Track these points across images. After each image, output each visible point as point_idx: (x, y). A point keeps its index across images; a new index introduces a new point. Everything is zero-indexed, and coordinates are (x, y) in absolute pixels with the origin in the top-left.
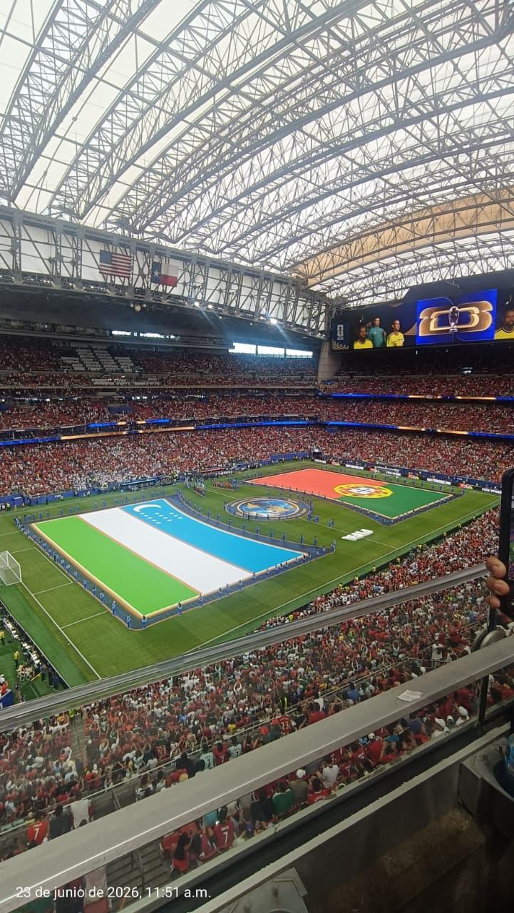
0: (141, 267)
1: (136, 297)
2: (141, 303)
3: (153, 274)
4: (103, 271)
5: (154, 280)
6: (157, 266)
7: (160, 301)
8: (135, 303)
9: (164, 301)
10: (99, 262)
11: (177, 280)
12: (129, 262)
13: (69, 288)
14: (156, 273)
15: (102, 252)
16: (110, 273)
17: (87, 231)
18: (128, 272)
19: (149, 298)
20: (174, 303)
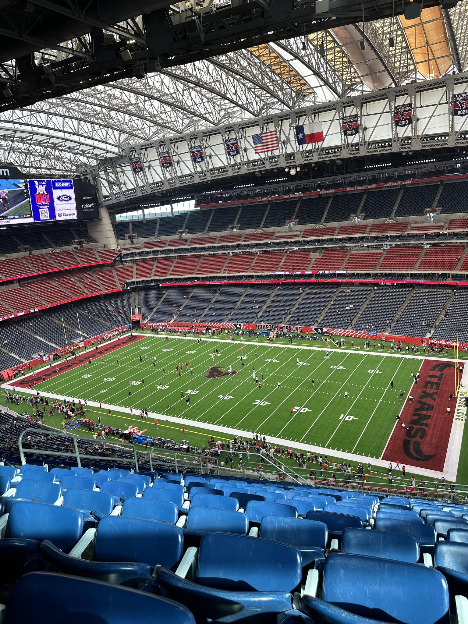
0: (287, 136)
1: (288, 163)
2: (295, 167)
3: (298, 137)
4: (257, 151)
5: (301, 142)
6: (300, 129)
7: (311, 159)
8: (290, 168)
9: (316, 158)
10: (253, 144)
11: (324, 134)
12: (275, 136)
13: (237, 172)
14: (301, 136)
15: (254, 137)
16: (263, 150)
17: (239, 125)
18: (277, 145)
19: (300, 161)
20: (326, 157)
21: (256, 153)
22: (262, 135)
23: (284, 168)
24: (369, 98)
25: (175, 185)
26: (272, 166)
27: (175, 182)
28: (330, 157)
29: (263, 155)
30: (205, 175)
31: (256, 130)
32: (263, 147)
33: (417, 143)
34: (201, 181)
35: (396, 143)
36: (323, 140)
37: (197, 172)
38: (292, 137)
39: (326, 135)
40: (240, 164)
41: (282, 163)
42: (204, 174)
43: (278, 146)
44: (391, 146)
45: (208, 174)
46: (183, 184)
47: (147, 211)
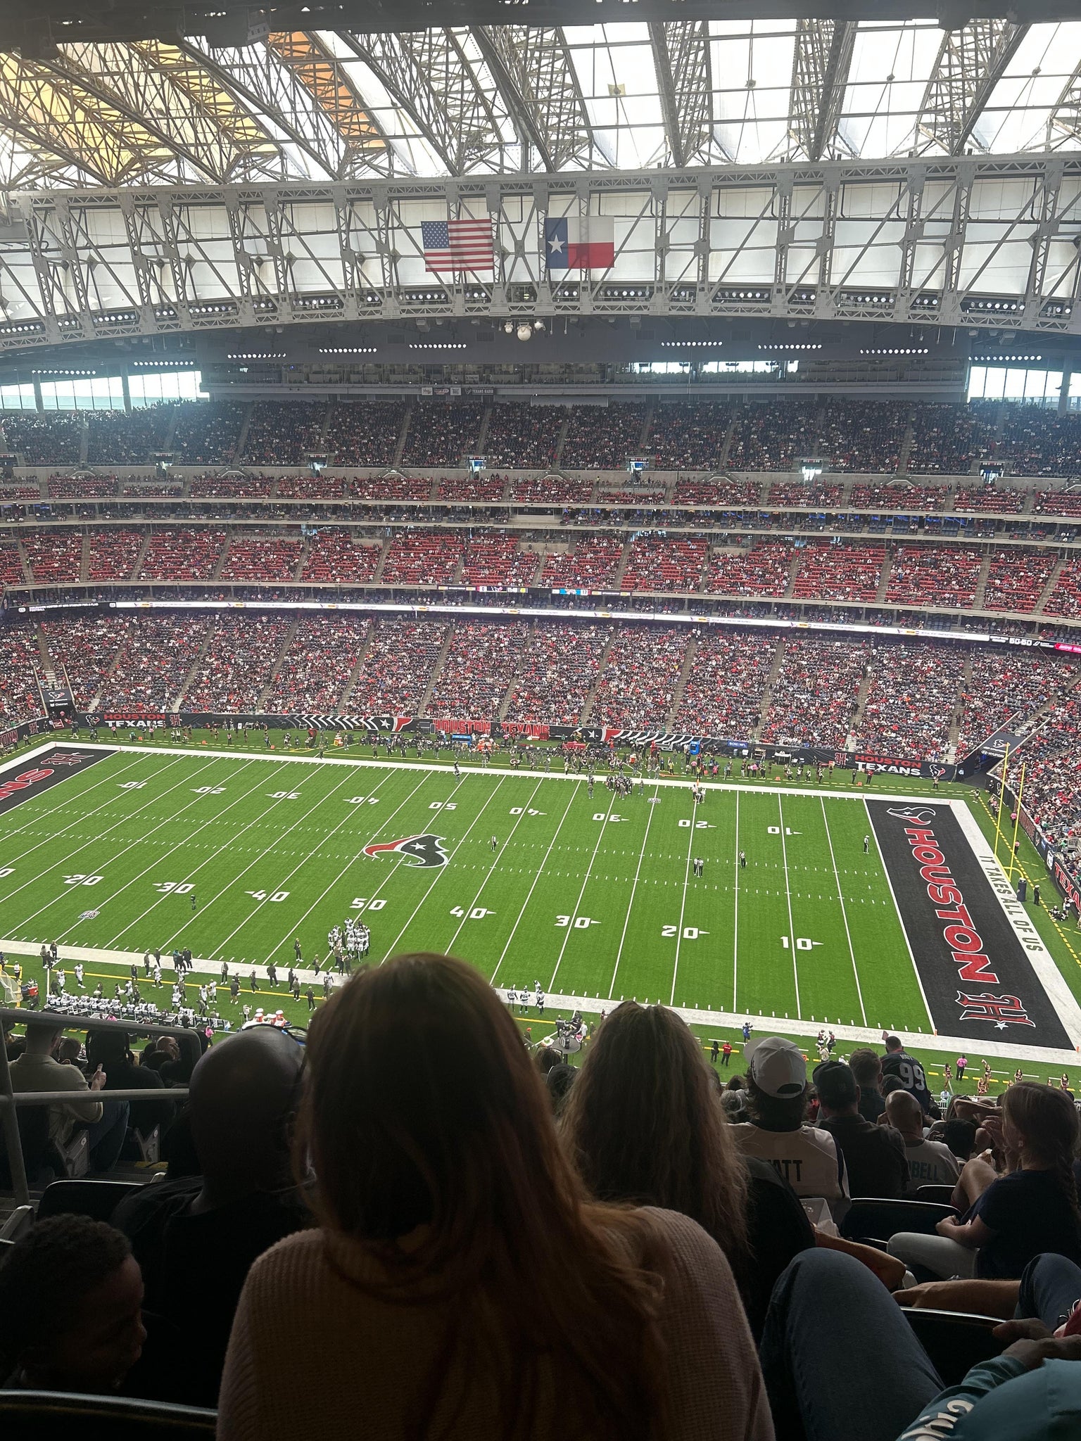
0: (519, 238)
2: (531, 321)
3: (549, 247)
4: (434, 266)
5: (553, 260)
6: (557, 228)
7: (574, 308)
8: (517, 321)
9: (586, 306)
10: (421, 246)
11: (616, 249)
12: (488, 233)
13: (372, 313)
14: (556, 245)
15: (425, 226)
16: (450, 266)
17: (390, 189)
18: (489, 257)
19: (545, 306)
20: (612, 308)
21: (427, 270)
22: (449, 227)
23: (501, 321)
24: (734, 177)
25: (176, 325)
26: (471, 309)
27: (175, 317)
28: (620, 308)
29: (447, 278)
30: (275, 309)
31: (435, 212)
32: (449, 258)
33: (828, 304)
34: (260, 324)
35: (783, 297)
36: (612, 265)
37: (249, 299)
38: (531, 245)
39: (620, 251)
40: (381, 290)
41: (499, 307)
42: (270, 305)
43: (492, 260)
44: (768, 300)
45: (284, 308)
46: (202, 324)
47: (47, 388)
